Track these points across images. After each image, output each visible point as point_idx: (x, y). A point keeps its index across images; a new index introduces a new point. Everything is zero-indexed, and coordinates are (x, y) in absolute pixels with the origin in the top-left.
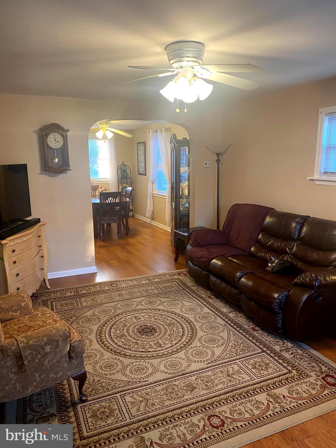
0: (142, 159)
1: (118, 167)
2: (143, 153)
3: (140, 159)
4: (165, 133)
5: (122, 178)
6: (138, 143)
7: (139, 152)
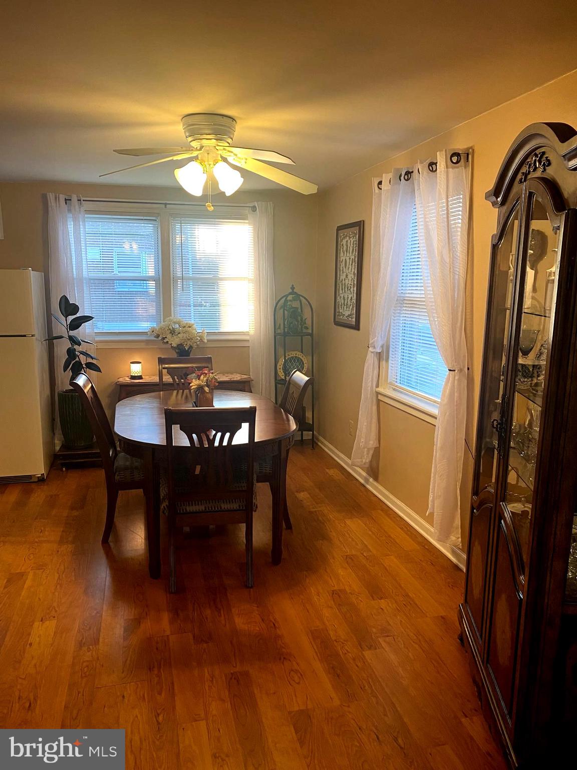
0: (348, 275)
1: (279, 301)
2: (353, 257)
3: (343, 277)
4: (447, 173)
5: (285, 335)
6: (340, 228)
7: (343, 257)
